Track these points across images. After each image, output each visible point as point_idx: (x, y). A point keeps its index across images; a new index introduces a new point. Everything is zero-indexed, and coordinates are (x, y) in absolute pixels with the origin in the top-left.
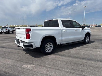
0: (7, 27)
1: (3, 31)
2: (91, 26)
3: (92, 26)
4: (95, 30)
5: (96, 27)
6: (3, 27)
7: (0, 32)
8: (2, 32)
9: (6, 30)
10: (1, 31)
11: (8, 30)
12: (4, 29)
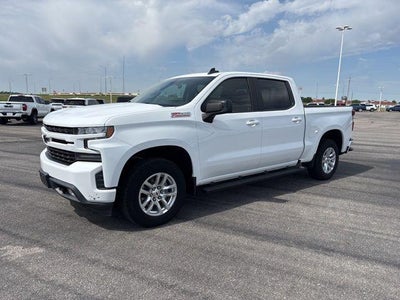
0: (30, 99)
1: (11, 115)
2: (368, 108)
3: (374, 107)
4: (377, 124)
5: (388, 110)
6: (12, 99)
7: (1, 115)
8: (10, 118)
9: (25, 109)
10: (4, 114)
11: (29, 112)
12: (17, 106)
